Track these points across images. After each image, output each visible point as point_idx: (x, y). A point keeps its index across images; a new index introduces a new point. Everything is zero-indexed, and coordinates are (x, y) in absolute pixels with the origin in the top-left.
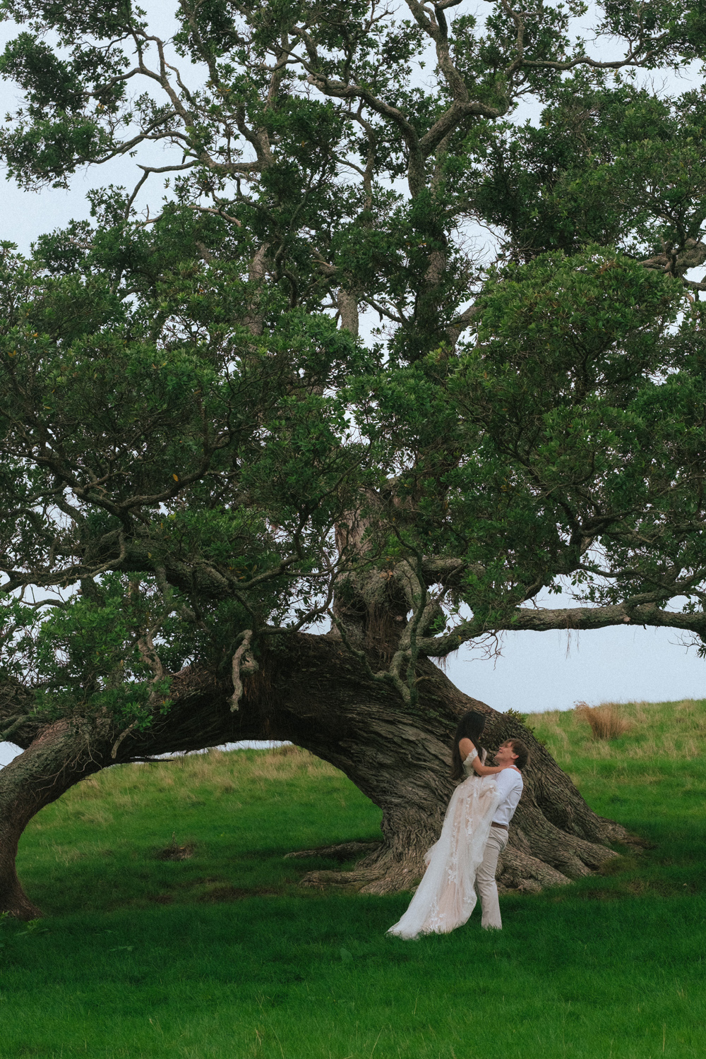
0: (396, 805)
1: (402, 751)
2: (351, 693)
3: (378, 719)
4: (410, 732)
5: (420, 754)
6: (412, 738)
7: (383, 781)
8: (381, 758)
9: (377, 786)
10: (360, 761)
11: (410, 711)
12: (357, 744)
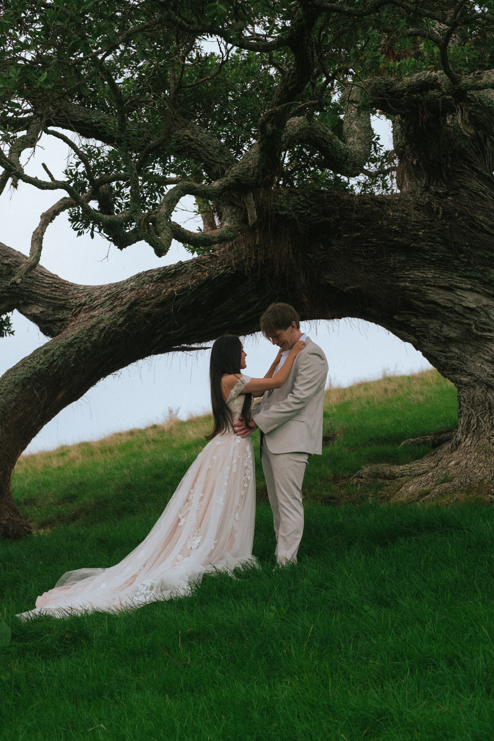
0: (465, 385)
1: (467, 321)
2: (403, 258)
3: (434, 286)
4: (471, 299)
5: (484, 323)
6: (473, 306)
7: (452, 358)
8: (446, 330)
9: (447, 364)
10: (425, 336)
11: (468, 273)
12: (416, 316)
